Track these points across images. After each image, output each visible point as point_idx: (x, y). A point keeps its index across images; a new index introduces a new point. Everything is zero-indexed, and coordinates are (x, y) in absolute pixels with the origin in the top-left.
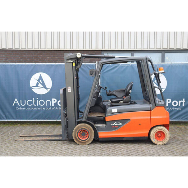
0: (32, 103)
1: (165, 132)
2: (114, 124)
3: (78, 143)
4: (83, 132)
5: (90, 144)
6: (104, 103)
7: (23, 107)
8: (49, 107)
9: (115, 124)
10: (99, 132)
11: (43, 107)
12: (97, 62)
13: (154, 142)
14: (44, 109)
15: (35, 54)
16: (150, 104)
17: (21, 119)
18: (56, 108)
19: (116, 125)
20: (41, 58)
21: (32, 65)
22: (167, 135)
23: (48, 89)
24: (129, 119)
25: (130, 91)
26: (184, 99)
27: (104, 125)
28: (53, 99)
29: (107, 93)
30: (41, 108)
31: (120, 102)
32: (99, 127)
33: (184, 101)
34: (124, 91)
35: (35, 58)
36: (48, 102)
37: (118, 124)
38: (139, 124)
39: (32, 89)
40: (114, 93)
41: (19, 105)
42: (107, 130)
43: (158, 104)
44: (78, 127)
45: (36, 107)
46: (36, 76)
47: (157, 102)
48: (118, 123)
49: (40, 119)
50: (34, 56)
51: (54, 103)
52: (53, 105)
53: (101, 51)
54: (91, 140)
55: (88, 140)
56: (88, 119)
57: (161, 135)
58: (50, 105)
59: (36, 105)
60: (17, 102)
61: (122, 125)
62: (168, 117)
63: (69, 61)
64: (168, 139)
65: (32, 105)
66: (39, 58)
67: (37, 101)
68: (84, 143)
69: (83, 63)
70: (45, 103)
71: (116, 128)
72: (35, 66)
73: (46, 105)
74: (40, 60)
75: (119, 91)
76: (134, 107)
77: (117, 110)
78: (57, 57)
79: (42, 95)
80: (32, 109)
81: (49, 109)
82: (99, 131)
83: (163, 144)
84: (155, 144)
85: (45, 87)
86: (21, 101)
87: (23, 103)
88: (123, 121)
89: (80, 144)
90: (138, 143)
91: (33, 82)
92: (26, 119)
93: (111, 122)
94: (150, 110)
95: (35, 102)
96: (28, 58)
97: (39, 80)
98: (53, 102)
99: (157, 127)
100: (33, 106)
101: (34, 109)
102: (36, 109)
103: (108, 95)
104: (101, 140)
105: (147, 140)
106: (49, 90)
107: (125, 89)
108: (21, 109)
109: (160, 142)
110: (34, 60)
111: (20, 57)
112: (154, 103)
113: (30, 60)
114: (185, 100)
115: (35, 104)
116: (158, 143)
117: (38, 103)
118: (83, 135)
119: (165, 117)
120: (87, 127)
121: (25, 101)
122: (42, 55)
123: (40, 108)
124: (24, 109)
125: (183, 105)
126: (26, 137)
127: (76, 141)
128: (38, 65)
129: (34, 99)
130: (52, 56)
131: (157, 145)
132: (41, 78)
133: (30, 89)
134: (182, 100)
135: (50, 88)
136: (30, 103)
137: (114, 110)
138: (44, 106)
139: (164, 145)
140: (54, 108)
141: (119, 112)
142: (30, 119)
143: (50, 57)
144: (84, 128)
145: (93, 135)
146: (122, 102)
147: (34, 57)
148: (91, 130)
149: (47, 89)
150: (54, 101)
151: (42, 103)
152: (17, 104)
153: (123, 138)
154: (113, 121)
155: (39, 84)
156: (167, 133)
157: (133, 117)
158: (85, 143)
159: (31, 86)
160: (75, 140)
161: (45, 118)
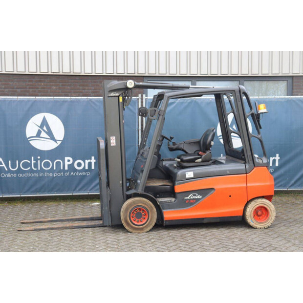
0: (30, 165)
1: (268, 208)
2: (188, 198)
3: (130, 230)
4: (139, 212)
5: (151, 230)
6: (164, 163)
7: (13, 172)
8: (60, 171)
9: (191, 196)
10: (164, 211)
11: (49, 171)
12: (140, 95)
13: (252, 224)
14: (51, 175)
15: (30, 81)
16: (245, 163)
17: (10, 193)
18: (72, 173)
19: (192, 199)
20: (42, 88)
21: (29, 101)
22: (273, 212)
23: (57, 141)
24: (212, 189)
25: (212, 143)
26: (277, 155)
27: (173, 200)
28: (66, 159)
29: (169, 147)
30: (46, 174)
31: (196, 161)
32: (165, 202)
33: (277, 158)
34: (199, 142)
35: (30, 88)
36: (58, 164)
37: (195, 197)
38: (229, 196)
39: (30, 142)
40: (182, 146)
41: (7, 170)
42: (176, 208)
43: (259, 163)
44: (131, 203)
45: (37, 171)
46: (37, 119)
47: (257, 160)
48: (196, 195)
49: (44, 192)
50: (28, 85)
51: (68, 165)
52: (66, 168)
53: (143, 76)
54: (151, 224)
55: (147, 225)
56: (147, 189)
57: (262, 213)
58: (62, 168)
59: (38, 169)
60: (2, 164)
61: (203, 197)
62: (273, 183)
63: (112, 94)
64: (273, 218)
65: (29, 168)
66: (38, 88)
67: (39, 161)
68: (140, 229)
69: (133, 98)
70: (53, 165)
71: (191, 204)
72: (35, 101)
73: (55, 169)
74: (40, 92)
75: (190, 143)
76: (221, 169)
77: (194, 174)
78: (69, 87)
79: (48, 151)
80: (30, 175)
81: (60, 174)
82: (164, 209)
83: (266, 226)
84: (254, 228)
85: (52, 138)
86: (10, 162)
87: (13, 166)
88: (204, 192)
89: (134, 231)
90: (226, 227)
91: (31, 129)
92: (20, 193)
93: (184, 194)
94: (246, 173)
95: (34, 163)
96: (17, 88)
97: (41, 127)
98: (67, 163)
99: (256, 201)
100: (31, 171)
101: (33, 175)
102: (37, 175)
103: (171, 150)
104: (167, 223)
105: (240, 222)
106: (59, 143)
107: (200, 139)
108: (9, 175)
109: (261, 223)
110: (28, 92)
111: (3, 86)
112: (252, 161)
113: (21, 91)
114: (279, 156)
115: (35, 167)
116: (258, 226)
117: (41, 165)
118: (139, 216)
119: (268, 184)
120: (145, 204)
121: (17, 161)
122: (42, 84)
123: (44, 174)
124: (15, 175)
125: (277, 164)
126: (33, 223)
127: (127, 228)
128: (40, 101)
129: (33, 158)
130: (61, 84)
131: (256, 228)
132: (44, 123)
133: (26, 141)
134: (275, 156)
135: (62, 139)
136: (25, 165)
137: (190, 174)
138: (52, 170)
139: (267, 228)
140: (68, 174)
141: (196, 177)
142: (25, 193)
143: (57, 87)
144: (140, 204)
145: (155, 216)
146: (200, 160)
147: (28, 87)
148: (152, 207)
149: (55, 141)
150: (69, 161)
151: (47, 165)
152: (3, 167)
153: (203, 219)
154: (188, 193)
155: (43, 132)
156: (272, 209)
157: (219, 184)
158: (142, 229)
159: (28, 137)
160: (125, 225)
161: (52, 191)
